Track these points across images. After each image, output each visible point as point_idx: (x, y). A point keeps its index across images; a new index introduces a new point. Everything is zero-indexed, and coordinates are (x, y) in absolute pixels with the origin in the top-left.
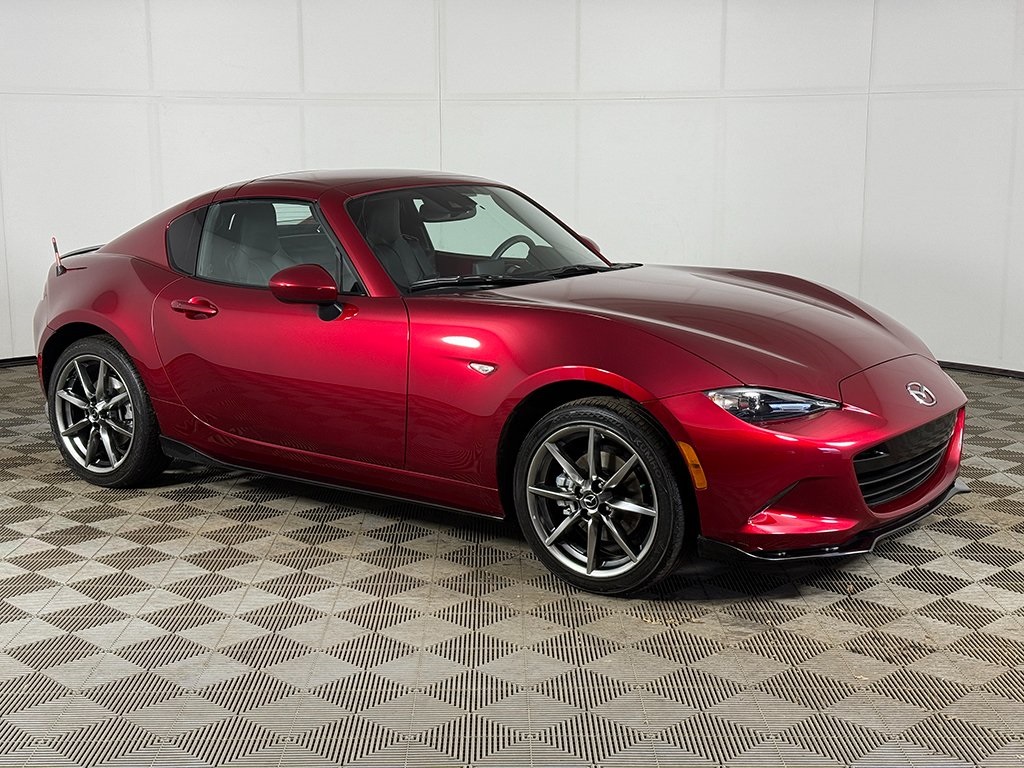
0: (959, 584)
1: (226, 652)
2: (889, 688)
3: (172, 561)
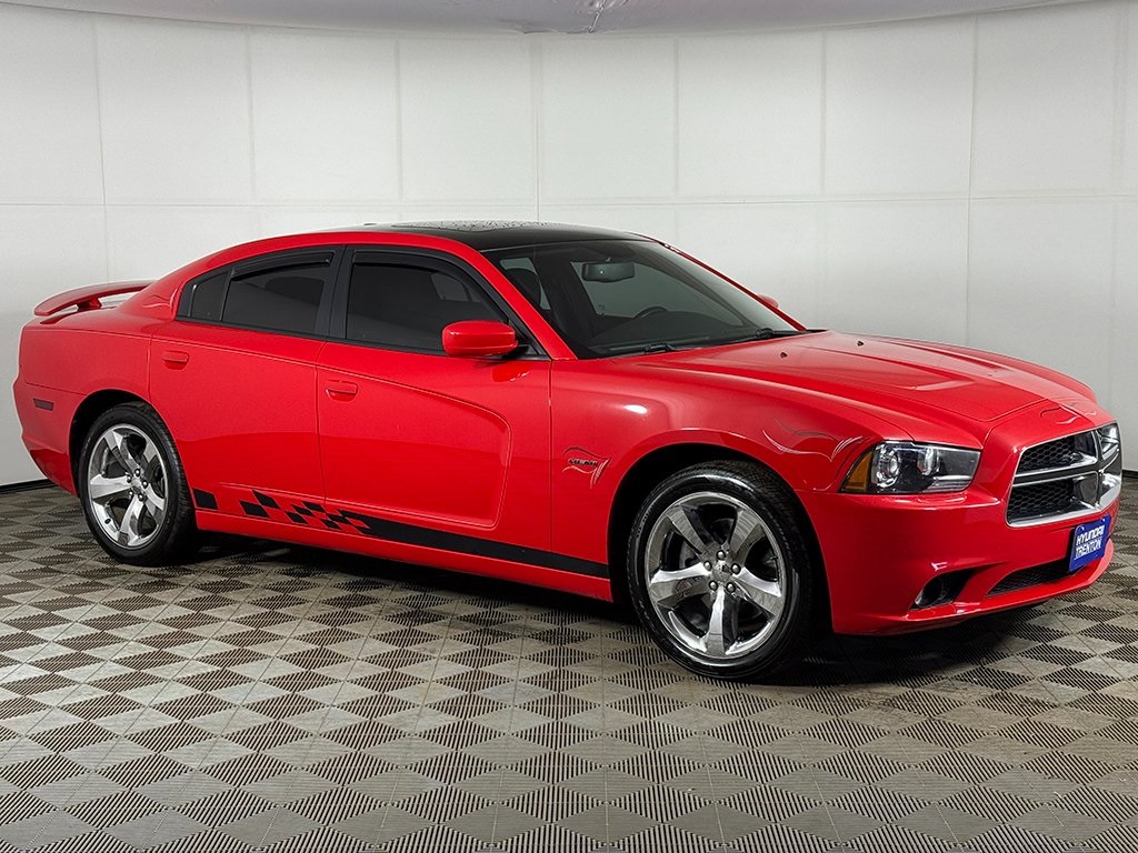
0: (1082, 657)
1: (434, 706)
2: (1014, 733)
3: (363, 639)
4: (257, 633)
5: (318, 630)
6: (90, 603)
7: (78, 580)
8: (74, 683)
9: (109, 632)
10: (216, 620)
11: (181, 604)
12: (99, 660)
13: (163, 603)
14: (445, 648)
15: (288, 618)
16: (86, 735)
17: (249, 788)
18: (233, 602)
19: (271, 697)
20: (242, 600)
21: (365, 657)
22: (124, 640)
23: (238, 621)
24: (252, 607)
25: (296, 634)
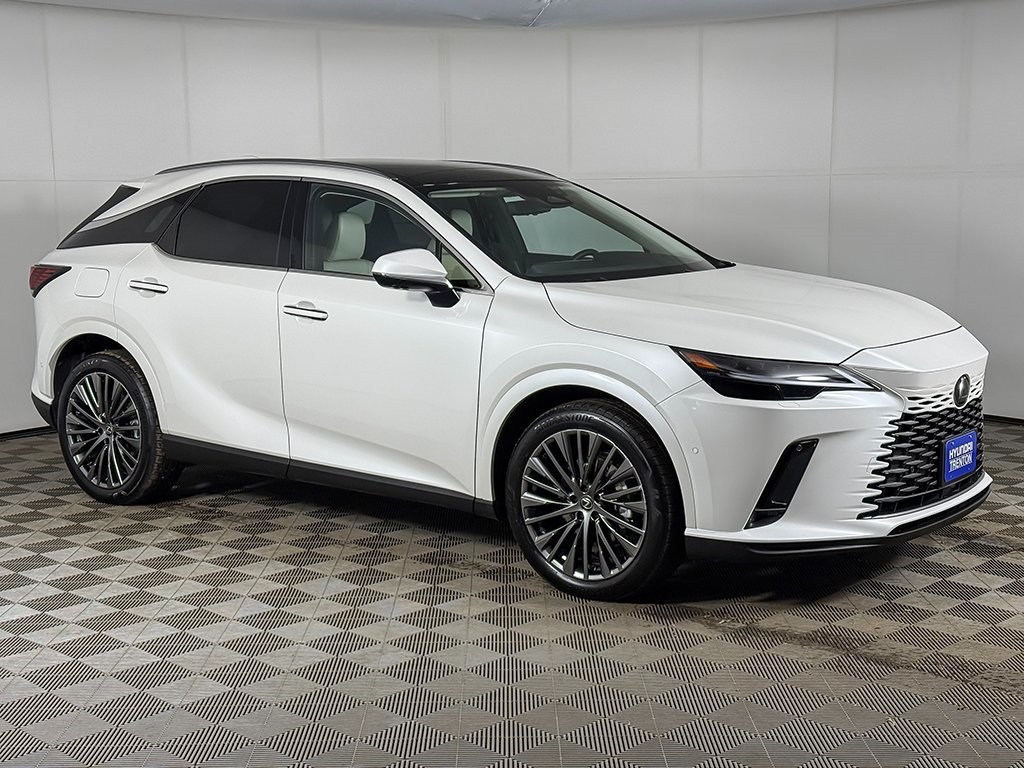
4: (229, 573)
5: (285, 570)
6: (76, 545)
7: (64, 524)
8: (63, 622)
9: (94, 572)
10: (191, 561)
11: (158, 546)
12: (86, 600)
13: (143, 545)
15: (257, 559)
16: (75, 673)
17: (228, 725)
18: (206, 543)
19: (244, 635)
20: (214, 541)
21: (329, 596)
22: (107, 581)
23: (212, 562)
24: (224, 548)
25: (265, 574)
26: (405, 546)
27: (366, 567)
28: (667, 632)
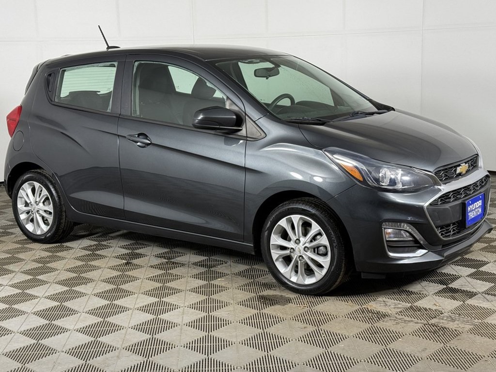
1: (128, 349)
3: (87, 297)
5: (60, 291)
14: (138, 301)
15: (43, 283)
18: (12, 272)
19: (22, 346)
20: (17, 270)
21: (87, 310)
23: (12, 286)
24: (23, 275)
25: (47, 294)
26: (143, 270)
27: (116, 287)
28: (318, 332)
